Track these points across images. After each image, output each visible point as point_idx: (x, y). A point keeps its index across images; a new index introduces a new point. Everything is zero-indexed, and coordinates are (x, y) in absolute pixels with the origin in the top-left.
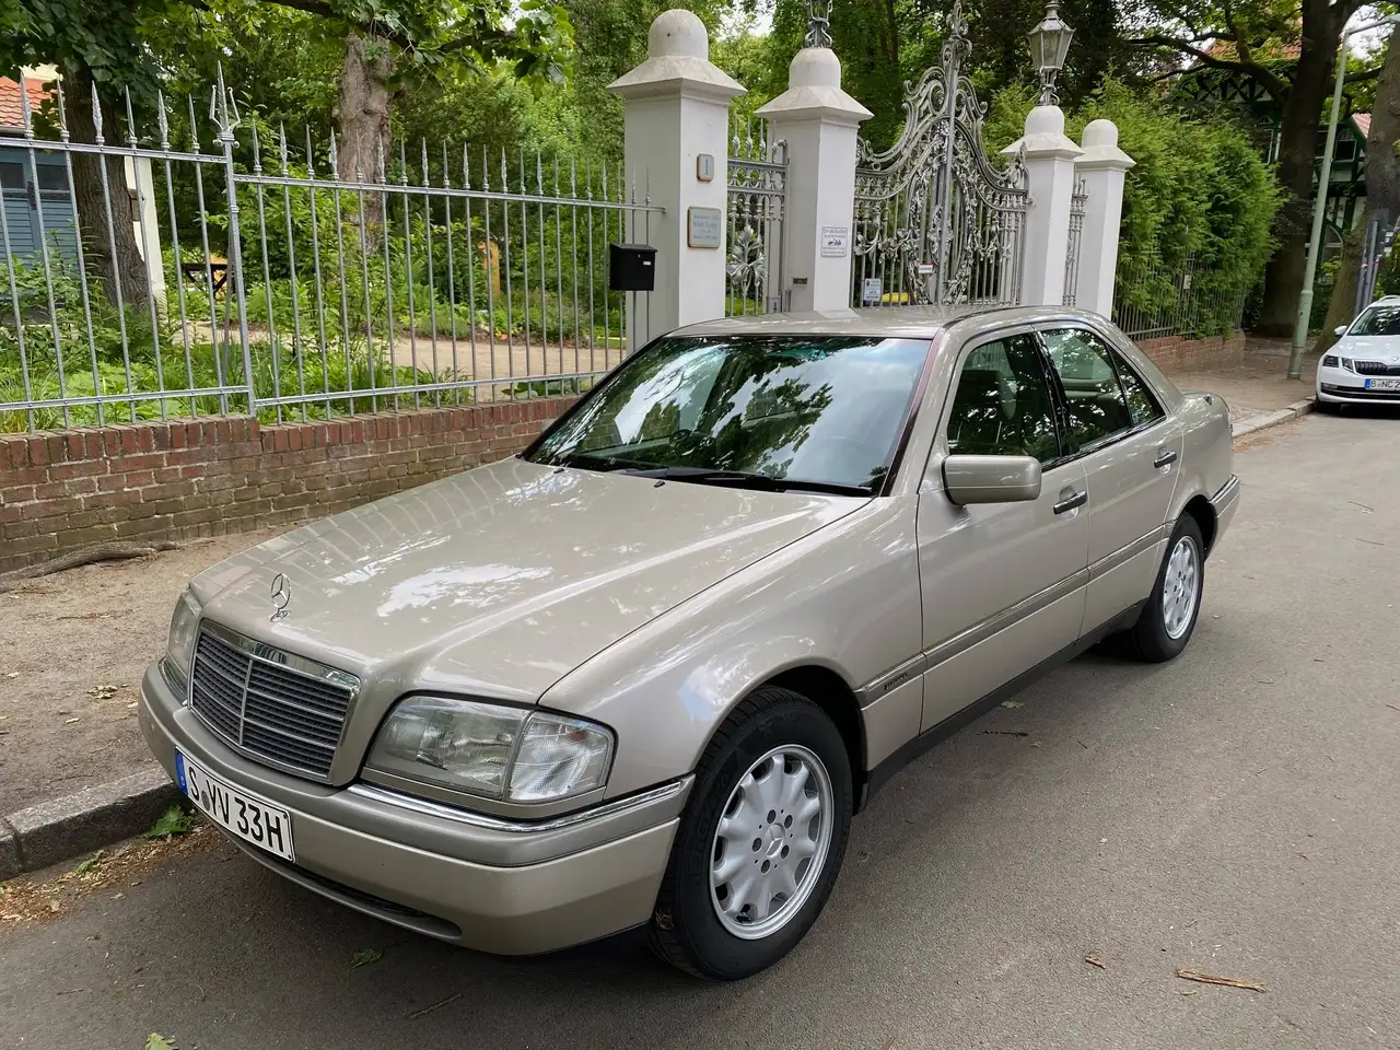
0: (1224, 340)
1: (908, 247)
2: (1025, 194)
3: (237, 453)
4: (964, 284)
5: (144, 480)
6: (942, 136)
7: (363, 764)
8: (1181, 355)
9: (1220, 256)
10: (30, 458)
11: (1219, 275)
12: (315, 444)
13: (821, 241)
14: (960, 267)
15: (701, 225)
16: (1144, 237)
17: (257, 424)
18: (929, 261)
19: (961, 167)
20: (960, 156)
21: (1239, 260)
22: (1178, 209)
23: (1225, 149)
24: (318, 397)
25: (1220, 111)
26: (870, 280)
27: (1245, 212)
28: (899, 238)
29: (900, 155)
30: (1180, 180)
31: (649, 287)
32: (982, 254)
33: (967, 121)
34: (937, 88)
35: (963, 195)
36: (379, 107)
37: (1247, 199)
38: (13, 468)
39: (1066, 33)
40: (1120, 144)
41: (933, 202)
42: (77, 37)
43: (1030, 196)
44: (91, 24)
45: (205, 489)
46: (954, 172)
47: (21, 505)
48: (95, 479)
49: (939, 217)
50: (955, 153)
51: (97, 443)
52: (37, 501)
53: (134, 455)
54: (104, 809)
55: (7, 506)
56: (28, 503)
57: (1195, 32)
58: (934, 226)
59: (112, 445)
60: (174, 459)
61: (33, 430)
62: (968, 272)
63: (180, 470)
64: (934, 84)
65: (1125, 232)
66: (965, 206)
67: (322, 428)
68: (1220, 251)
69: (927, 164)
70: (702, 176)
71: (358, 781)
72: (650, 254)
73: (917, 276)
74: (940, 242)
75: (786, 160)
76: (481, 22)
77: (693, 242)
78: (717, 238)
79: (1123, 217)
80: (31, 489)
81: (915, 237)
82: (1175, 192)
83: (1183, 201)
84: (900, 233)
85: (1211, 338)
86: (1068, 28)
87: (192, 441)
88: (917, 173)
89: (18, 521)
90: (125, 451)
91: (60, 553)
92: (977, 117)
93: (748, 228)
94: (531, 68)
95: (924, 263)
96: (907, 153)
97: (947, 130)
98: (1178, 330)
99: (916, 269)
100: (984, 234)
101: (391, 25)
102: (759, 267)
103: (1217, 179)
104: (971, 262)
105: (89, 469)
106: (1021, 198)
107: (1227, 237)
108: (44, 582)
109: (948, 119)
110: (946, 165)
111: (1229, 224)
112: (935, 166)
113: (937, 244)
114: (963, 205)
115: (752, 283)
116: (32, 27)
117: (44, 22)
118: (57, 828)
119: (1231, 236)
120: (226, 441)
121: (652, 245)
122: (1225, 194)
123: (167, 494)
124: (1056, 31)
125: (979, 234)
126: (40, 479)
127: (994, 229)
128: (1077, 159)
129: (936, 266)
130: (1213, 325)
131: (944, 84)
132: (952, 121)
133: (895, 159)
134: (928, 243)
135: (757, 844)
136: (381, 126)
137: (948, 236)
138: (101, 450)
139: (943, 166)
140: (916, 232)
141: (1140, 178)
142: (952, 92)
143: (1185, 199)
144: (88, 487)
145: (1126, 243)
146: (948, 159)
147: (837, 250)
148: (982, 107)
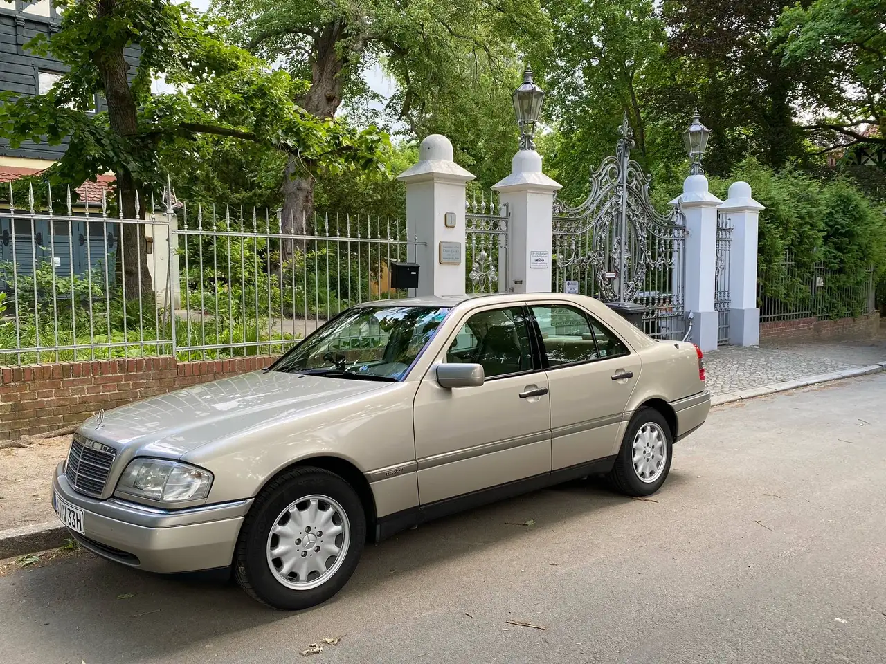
0: (854, 320)
1: (596, 262)
2: (684, 228)
3: (163, 376)
4: (640, 284)
5: (111, 389)
6: (618, 196)
7: (115, 489)
8: (818, 330)
9: (842, 265)
10: (53, 375)
11: (843, 277)
12: (208, 372)
13: (529, 260)
14: (636, 273)
15: (446, 251)
16: (777, 254)
17: (176, 361)
18: (612, 269)
19: (633, 214)
20: (632, 207)
21: (858, 268)
22: (802, 236)
23: (840, 197)
24: (212, 347)
25: (844, 172)
26: (570, 282)
27: (858, 237)
28: (589, 257)
29: (588, 208)
30: (801, 218)
31: (416, 286)
32: (653, 265)
33: (636, 187)
34: (613, 168)
35: (636, 231)
36: (306, 186)
37: (858, 229)
38: (44, 380)
39: (705, 133)
40: (753, 196)
41: (614, 234)
42: (124, 158)
43: (687, 229)
44: (132, 152)
45: (144, 395)
46: (628, 216)
47: (46, 399)
48: (85, 387)
49: (619, 243)
50: (629, 205)
51: (88, 368)
52: (54, 398)
53: (107, 375)
54: (36, 533)
55: (39, 399)
56: (49, 399)
57: (851, 120)
58: (615, 249)
59: (96, 369)
60: (128, 378)
61: (57, 361)
62: (643, 277)
63: (131, 384)
64: (611, 165)
65: (761, 250)
66: (638, 237)
67: (213, 364)
68: (842, 261)
69: (607, 213)
70: (448, 224)
71: (112, 496)
72: (416, 268)
73: (604, 279)
74: (620, 259)
75: (508, 214)
76: (338, 142)
77: (442, 261)
78: (459, 258)
79: (759, 242)
80: (52, 391)
81: (601, 256)
82: (800, 225)
83: (805, 231)
84: (590, 254)
85: (843, 319)
86: (706, 129)
87: (138, 369)
88: (600, 218)
89: (44, 408)
90: (102, 373)
91: (63, 426)
92: (644, 184)
93: (483, 252)
94: (368, 166)
95: (610, 271)
96: (593, 207)
97: (621, 192)
98: (815, 314)
99: (603, 276)
100: (653, 253)
101: (290, 145)
102: (491, 275)
103: (835, 216)
104: (645, 271)
105: (82, 382)
106: (681, 231)
107: (846, 253)
108: (52, 440)
109: (622, 186)
110: (622, 213)
111: (847, 244)
112: (614, 214)
113: (618, 260)
114: (637, 236)
115: (487, 283)
116: (100, 154)
117: (108, 151)
118: (12, 540)
119: (849, 252)
120: (157, 369)
121: (418, 263)
122: (841, 225)
123: (123, 396)
124: (699, 131)
125: (650, 254)
126: (56, 385)
127: (661, 250)
128: (718, 207)
129: (618, 274)
130: (844, 311)
131: (618, 166)
132: (625, 186)
133: (584, 211)
134: (610, 259)
135: (299, 541)
136: (307, 197)
137: (625, 255)
138: (90, 371)
139: (619, 214)
140: (601, 253)
141: (769, 217)
142: (623, 170)
143: (807, 229)
144: (81, 391)
145: (763, 258)
146: (624, 209)
147: (542, 264)
148: (647, 178)
